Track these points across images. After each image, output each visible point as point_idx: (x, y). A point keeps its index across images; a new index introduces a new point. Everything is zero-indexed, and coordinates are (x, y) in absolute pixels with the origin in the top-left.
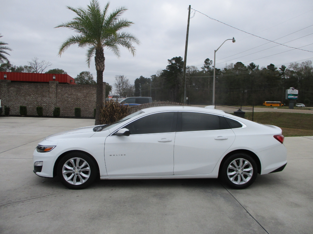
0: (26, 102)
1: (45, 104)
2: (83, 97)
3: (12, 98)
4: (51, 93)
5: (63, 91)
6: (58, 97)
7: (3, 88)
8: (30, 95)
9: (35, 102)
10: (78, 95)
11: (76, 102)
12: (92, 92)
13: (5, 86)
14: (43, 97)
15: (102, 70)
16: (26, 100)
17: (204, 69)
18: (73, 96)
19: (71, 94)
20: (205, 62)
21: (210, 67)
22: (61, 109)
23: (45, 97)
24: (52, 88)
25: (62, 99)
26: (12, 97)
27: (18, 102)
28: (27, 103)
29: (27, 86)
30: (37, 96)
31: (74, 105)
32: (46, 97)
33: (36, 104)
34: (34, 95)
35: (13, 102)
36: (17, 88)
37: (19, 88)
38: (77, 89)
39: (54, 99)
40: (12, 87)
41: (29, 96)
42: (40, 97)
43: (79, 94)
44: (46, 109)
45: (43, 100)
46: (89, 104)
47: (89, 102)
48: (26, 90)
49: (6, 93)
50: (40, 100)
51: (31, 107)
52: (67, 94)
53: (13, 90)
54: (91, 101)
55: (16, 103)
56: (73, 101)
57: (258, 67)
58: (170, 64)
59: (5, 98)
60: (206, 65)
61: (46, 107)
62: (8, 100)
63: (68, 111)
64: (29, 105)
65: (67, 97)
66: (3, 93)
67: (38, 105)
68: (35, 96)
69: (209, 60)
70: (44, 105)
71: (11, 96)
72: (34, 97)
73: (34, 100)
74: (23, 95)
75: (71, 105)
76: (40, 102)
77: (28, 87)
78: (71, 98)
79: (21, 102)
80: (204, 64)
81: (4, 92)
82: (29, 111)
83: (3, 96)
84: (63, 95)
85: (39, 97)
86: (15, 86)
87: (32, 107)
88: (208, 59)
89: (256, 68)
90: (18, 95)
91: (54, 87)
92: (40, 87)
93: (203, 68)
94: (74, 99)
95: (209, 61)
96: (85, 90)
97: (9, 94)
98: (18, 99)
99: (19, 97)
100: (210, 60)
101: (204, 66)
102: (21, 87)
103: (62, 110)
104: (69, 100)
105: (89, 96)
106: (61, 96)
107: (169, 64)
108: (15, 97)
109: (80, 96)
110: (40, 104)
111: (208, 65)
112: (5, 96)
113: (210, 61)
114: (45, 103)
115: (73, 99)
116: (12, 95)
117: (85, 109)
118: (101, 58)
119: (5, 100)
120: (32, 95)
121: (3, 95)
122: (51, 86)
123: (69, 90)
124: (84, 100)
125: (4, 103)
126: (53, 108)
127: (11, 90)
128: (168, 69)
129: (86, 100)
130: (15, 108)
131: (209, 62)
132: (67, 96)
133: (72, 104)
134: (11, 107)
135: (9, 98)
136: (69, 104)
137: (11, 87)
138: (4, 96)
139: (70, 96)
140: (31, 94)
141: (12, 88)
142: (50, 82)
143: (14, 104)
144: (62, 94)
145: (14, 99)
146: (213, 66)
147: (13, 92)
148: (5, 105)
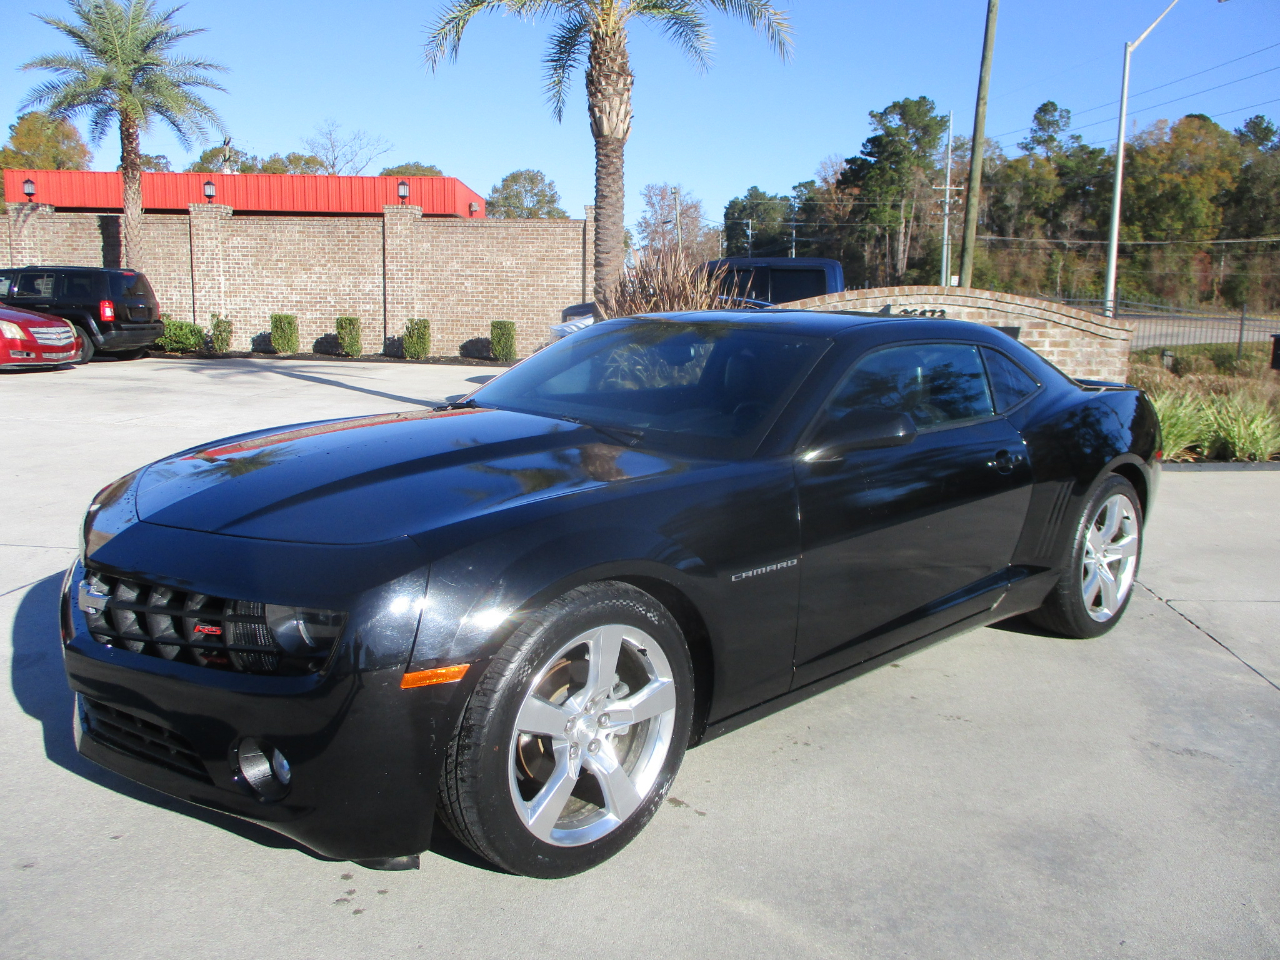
0: (295, 298)
1: (368, 307)
2: (524, 271)
3: (239, 280)
4: (392, 258)
5: (442, 250)
6: (423, 274)
7: (203, 239)
8: (308, 269)
9: (329, 299)
10: (501, 263)
11: (497, 297)
12: (562, 251)
13: (208, 230)
14: (361, 274)
15: (620, 136)
16: (292, 289)
17: (1032, 149)
18: (484, 271)
19: (473, 263)
20: (1036, 117)
21: (1059, 142)
22: (433, 327)
23: (369, 274)
24: (396, 237)
25: (438, 283)
26: (239, 276)
27: (264, 297)
28: (297, 302)
29: (297, 228)
30: (336, 270)
31: (488, 309)
32: (375, 274)
33: (332, 306)
34: (325, 266)
35: (244, 296)
36: (256, 240)
37: (266, 239)
38: (497, 238)
39: (407, 283)
40: (238, 235)
41: (306, 274)
42: (350, 274)
43: (508, 262)
44: (374, 328)
45: (361, 287)
46: (552, 303)
47: (549, 294)
48: (292, 247)
49: (215, 261)
50: (347, 289)
51: (316, 318)
52: (458, 263)
53: (244, 248)
54: (558, 290)
55: (257, 300)
56: (482, 292)
58: (880, 132)
59: (214, 280)
60: (1039, 134)
61: (373, 319)
62: (223, 290)
63: (462, 333)
64: (307, 310)
65: (459, 276)
66: (205, 261)
67: (340, 310)
68: (329, 269)
69: (1055, 110)
70: (364, 311)
71: (234, 272)
72: (324, 278)
73: (324, 288)
74: (281, 269)
75: (473, 309)
76: (349, 295)
77: (299, 232)
78: (476, 280)
79: (277, 297)
80: (1034, 126)
81: (206, 256)
82: (309, 334)
83: (203, 271)
84: (441, 264)
85: (345, 274)
86: (249, 230)
87: (320, 318)
88: (1053, 104)
89: (1276, 139)
90: (260, 267)
91: (404, 232)
92: (348, 233)
93: (1025, 147)
94: (489, 284)
95: (1057, 114)
96: (533, 243)
97: (228, 263)
98: (263, 285)
99: (267, 277)
100: (1059, 107)
101: (1029, 136)
102: (274, 232)
103: (439, 329)
104: (466, 288)
105: (548, 268)
106: (434, 271)
107: (875, 130)
108: (249, 276)
109: (509, 268)
110: (351, 307)
111: (1051, 130)
112: (211, 271)
113: (1061, 111)
114: (370, 299)
115: (482, 284)
116: (239, 268)
117: (532, 327)
118: (614, 77)
119: (212, 288)
120: (317, 269)
121: (203, 267)
122: (392, 228)
123: (467, 242)
124: (528, 285)
125: (210, 300)
126: (401, 320)
127: (234, 247)
128: (870, 154)
129: (538, 285)
130: (253, 322)
131: (1057, 118)
132: (457, 271)
133: (477, 305)
134: (237, 316)
135: (228, 282)
136: (468, 305)
137: (233, 235)
138: (208, 271)
139: (468, 272)
140: (312, 265)
141: (236, 241)
142: (387, 210)
143: (248, 306)
144: (438, 262)
145: (246, 287)
146: (1072, 137)
147: (243, 256)
148: (212, 309)
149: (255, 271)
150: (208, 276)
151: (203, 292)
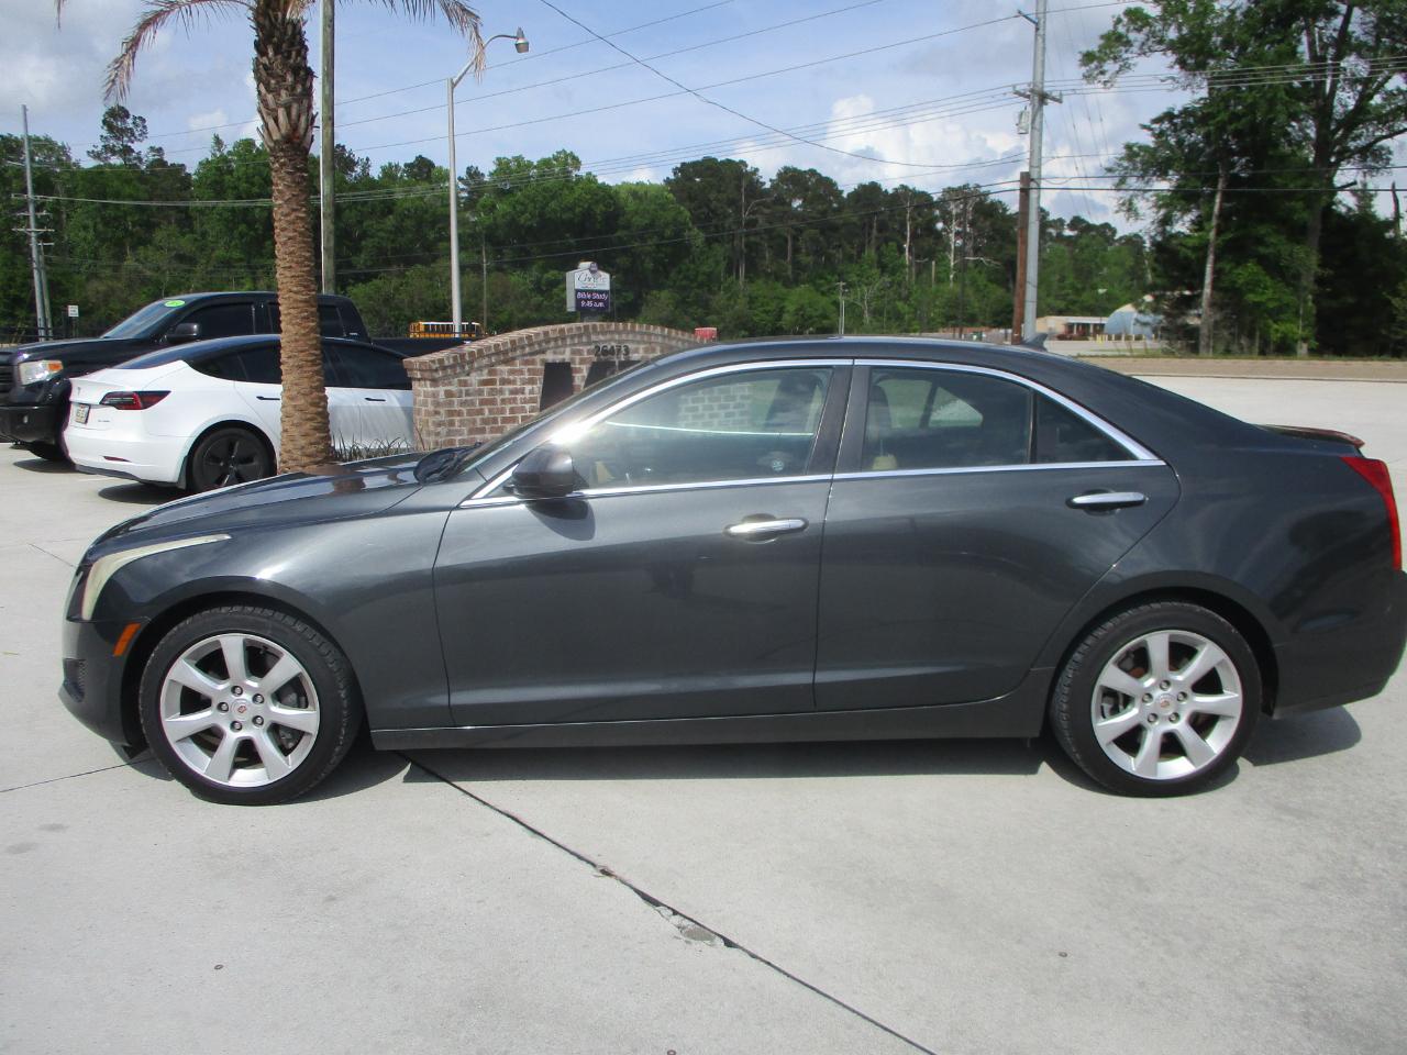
17: (106, 158)
20: (104, 122)
21: (138, 153)
57: (366, 164)
60: (112, 142)
69: (127, 116)
80: (105, 133)
88: (123, 109)
89: (358, 169)
93: (97, 156)
95: (130, 121)
100: (131, 113)
101: (100, 145)
111: (125, 139)
113: (135, 118)
131: (131, 126)
146: (152, 149)
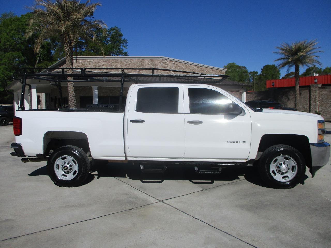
3: (323, 103)
7: (313, 93)
13: (315, 90)
26: (323, 101)
27: (330, 107)
35: (324, 107)
36: (328, 92)
37: (330, 92)
40: (323, 91)
49: (316, 98)
53: (324, 94)
55: (327, 107)
59: (316, 103)
62: (318, 105)
66: (314, 98)
71: (321, 100)
86: (326, 90)
90: (329, 99)
97: (320, 98)
98: (329, 103)
108: (326, 101)
116: (323, 99)
119: (315, 105)
121: (313, 100)
125: (314, 108)
127: (322, 94)
130: (326, 113)
134: (321, 112)
135: (319, 103)
137: (321, 91)
138: (315, 101)
141: (323, 93)
143: (325, 109)
145: (324, 104)
147: (324, 96)
148: (315, 110)
149: (327, 100)
150: (314, 102)
151: (313, 106)
